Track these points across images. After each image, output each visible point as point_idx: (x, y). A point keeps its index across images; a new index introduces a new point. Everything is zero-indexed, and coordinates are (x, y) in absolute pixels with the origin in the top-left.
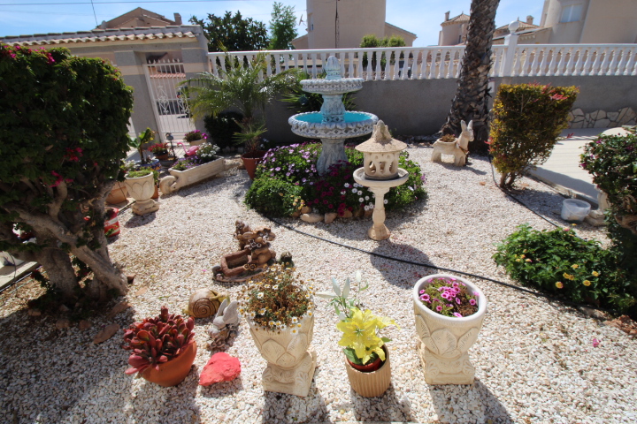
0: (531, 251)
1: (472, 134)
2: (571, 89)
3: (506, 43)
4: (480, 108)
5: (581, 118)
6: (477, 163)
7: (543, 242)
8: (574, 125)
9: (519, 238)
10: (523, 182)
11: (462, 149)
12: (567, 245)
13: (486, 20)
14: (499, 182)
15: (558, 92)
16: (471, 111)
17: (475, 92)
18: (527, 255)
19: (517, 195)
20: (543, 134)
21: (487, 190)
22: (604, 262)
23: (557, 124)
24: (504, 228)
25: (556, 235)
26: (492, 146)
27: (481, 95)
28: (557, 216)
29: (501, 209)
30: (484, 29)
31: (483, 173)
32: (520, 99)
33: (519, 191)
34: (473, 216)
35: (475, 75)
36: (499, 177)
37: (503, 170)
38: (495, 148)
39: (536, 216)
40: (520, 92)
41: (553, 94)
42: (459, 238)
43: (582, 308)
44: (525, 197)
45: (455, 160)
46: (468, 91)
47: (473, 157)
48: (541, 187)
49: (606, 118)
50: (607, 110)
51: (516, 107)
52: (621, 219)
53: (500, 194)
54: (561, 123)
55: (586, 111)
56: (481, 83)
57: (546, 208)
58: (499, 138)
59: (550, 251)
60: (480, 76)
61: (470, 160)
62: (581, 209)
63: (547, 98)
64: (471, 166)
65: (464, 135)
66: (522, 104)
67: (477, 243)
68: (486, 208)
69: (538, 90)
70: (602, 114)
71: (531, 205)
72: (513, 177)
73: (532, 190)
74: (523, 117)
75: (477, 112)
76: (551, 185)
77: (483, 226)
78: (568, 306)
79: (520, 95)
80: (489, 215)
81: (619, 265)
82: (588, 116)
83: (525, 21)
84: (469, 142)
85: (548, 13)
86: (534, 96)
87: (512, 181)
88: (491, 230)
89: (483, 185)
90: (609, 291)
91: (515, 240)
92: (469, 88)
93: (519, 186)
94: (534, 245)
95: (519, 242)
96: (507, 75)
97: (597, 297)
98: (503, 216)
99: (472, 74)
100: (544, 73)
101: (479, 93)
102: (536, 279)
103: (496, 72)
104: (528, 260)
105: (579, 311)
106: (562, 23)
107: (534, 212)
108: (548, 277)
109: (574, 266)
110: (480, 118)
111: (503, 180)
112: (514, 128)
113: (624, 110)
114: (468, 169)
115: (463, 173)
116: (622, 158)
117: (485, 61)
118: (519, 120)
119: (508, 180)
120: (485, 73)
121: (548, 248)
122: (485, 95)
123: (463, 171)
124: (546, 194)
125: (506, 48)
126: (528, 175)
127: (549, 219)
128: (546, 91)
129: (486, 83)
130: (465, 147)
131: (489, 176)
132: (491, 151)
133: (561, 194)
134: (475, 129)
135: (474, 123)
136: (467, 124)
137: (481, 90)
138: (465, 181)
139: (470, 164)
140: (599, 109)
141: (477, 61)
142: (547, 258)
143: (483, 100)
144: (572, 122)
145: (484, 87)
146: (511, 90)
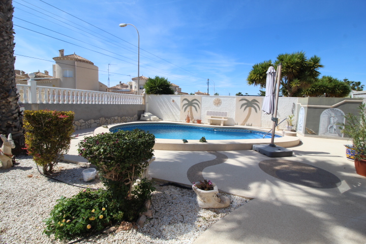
0: (68, 214)
1: (12, 143)
2: (70, 112)
3: (29, 84)
4: (17, 124)
5: (84, 124)
6: (23, 162)
7: (74, 205)
8: (82, 127)
9: (59, 209)
10: (59, 166)
11: (7, 155)
12: (87, 200)
13: (7, 69)
14: (42, 171)
15: (63, 114)
16: (9, 127)
17: (10, 114)
18: (67, 218)
19: (56, 176)
20: (61, 137)
21: (35, 180)
22: (106, 199)
23: (68, 131)
24: (51, 204)
25: (81, 196)
26: (29, 150)
27: (15, 115)
28: (82, 181)
29: (47, 190)
30: (7, 74)
31: (30, 168)
32: (41, 119)
33: (58, 173)
34: (24, 205)
35: (7, 103)
36: (41, 168)
37: (42, 163)
38: (32, 151)
39: (70, 186)
40: (39, 115)
41: (60, 115)
42: (13, 231)
43: (105, 231)
44: (62, 176)
45: (3, 164)
46: (4, 113)
47: (20, 158)
48: (71, 166)
49: (95, 123)
50: (95, 119)
51: (39, 124)
52: (105, 176)
53: (44, 179)
54: (70, 130)
55: (86, 120)
56: (13, 108)
57: (75, 178)
58: (32, 144)
59: (79, 209)
60: (11, 103)
61: (17, 160)
62: (92, 173)
63: (57, 118)
64: (19, 165)
65: (6, 145)
66: (42, 122)
67: (31, 227)
68: (35, 195)
69: (50, 113)
70: (93, 121)
71: (66, 180)
72: (51, 166)
73: (66, 170)
74: (45, 129)
75: (15, 127)
76: (75, 163)
77: (35, 209)
78: (97, 235)
79: (39, 116)
80: (38, 199)
81: (113, 197)
82: (87, 122)
83: (44, 73)
84: (12, 149)
85: (56, 71)
86: (49, 117)
87: (51, 168)
88: (41, 210)
89: (30, 177)
90: (113, 213)
91: (57, 212)
92: (4, 111)
93: (57, 169)
94: (69, 209)
95: (59, 212)
96: (35, 102)
97: (108, 221)
98: (49, 195)
99: (4, 102)
100: (58, 102)
101: (13, 114)
102: (76, 231)
103: (25, 100)
104: (68, 221)
105: (103, 234)
106: (64, 77)
107: (69, 184)
108: (81, 226)
109: (93, 211)
110: (18, 131)
111: (45, 170)
112: (41, 137)
113: (101, 119)
114: (16, 168)
115: (13, 172)
116: (95, 148)
117: (13, 94)
118: (44, 132)
119: (49, 168)
120: (15, 102)
121: (78, 206)
122: (19, 116)
123: (12, 171)
124: (74, 169)
125: (30, 87)
126: (61, 161)
127: (78, 185)
128: (55, 114)
129: (17, 108)
130: (10, 152)
131: (35, 169)
132: (30, 153)
133: (82, 167)
134: (15, 139)
135: (12, 135)
136: (7, 137)
137: (14, 112)
138: (14, 179)
139: (18, 164)
140: (91, 119)
141: (5, 93)
142: (78, 214)
143: (18, 118)
144: (80, 126)
145: (17, 110)
146: (32, 114)
